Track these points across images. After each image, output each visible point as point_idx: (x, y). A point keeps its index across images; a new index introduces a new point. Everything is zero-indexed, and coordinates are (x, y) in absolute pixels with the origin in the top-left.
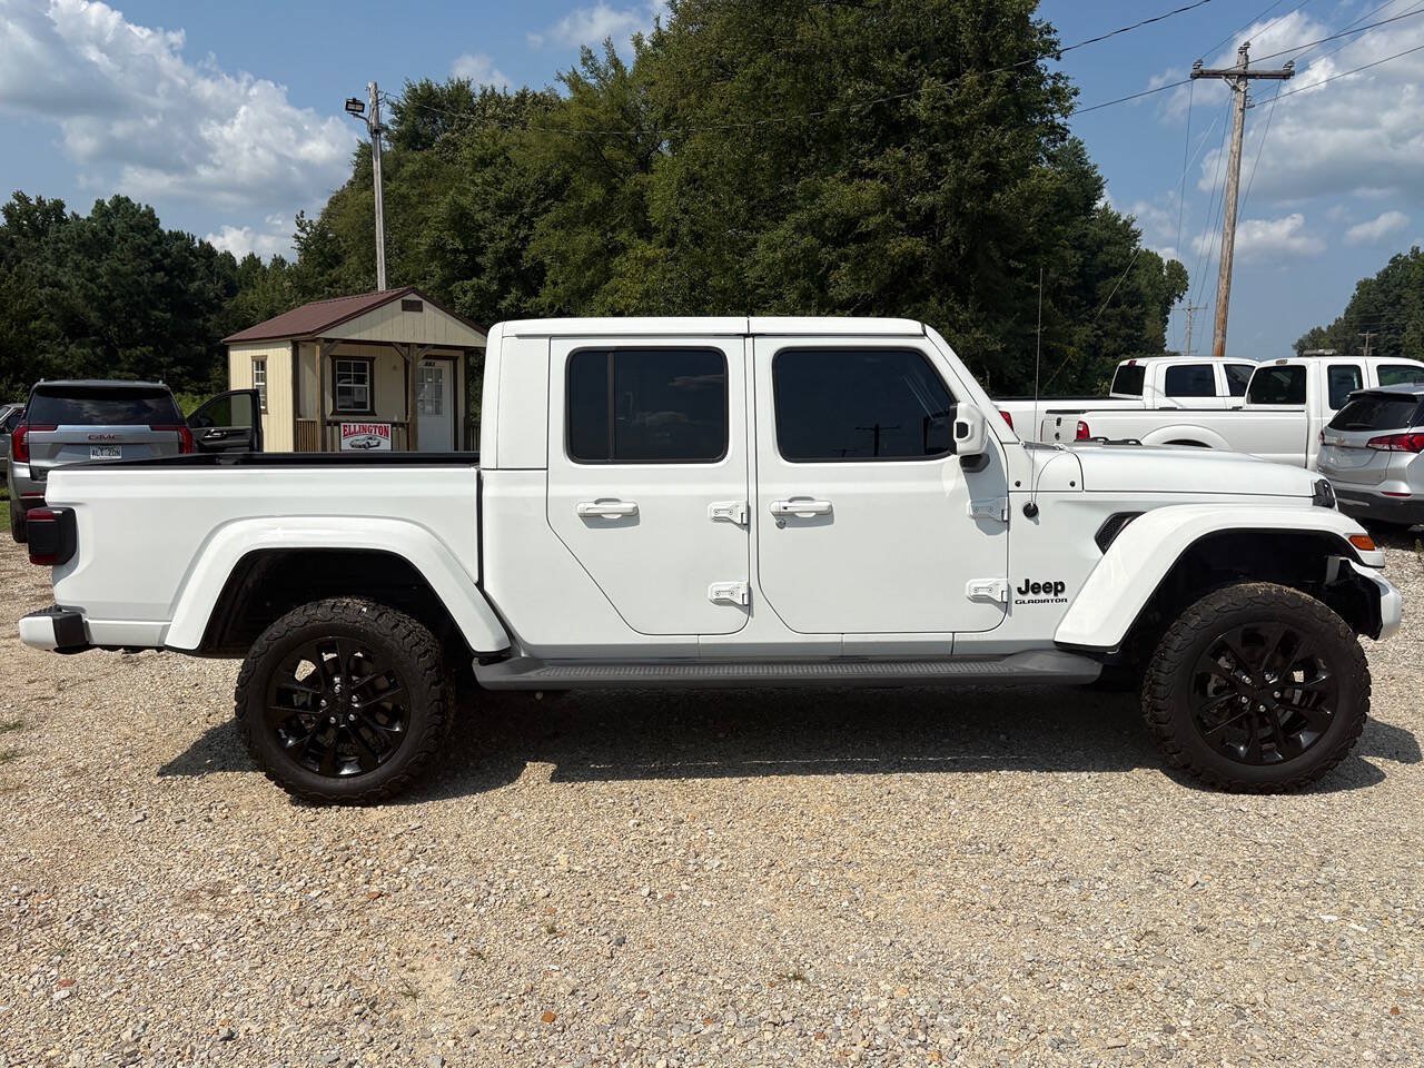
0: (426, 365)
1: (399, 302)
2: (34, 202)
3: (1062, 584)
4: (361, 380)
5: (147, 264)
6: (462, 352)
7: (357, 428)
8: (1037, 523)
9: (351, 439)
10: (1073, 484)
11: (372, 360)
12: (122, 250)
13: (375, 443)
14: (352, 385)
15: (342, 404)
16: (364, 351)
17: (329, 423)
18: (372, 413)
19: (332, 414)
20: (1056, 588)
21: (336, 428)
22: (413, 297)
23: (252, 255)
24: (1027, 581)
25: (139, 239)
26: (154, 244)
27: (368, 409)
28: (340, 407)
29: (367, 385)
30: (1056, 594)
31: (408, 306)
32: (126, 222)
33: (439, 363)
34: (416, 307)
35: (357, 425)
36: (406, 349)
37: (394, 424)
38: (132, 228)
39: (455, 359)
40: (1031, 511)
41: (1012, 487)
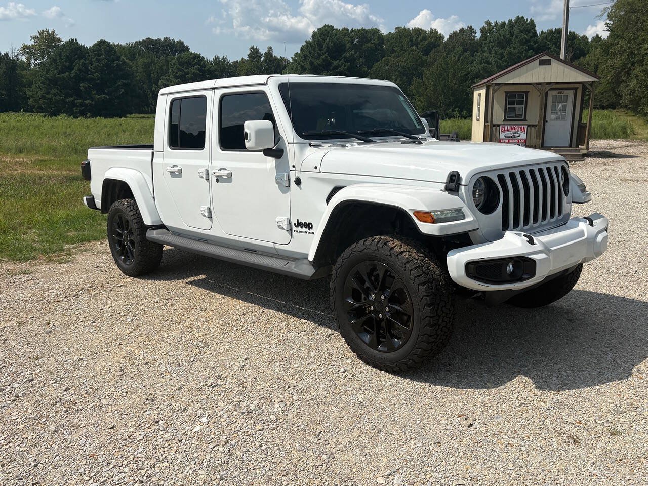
0: (559, 93)
1: (538, 61)
2: (493, 25)
3: (311, 224)
4: (521, 103)
5: (525, 47)
6: (581, 85)
7: (509, 128)
8: (301, 189)
9: (505, 133)
10: (316, 168)
11: (527, 92)
12: (515, 43)
13: (518, 135)
14: (516, 106)
15: (509, 116)
16: (524, 88)
17: (494, 126)
18: (525, 120)
19: (503, 121)
20: (309, 226)
21: (498, 128)
22: (546, 57)
23: (598, 36)
24: (298, 220)
25: (524, 36)
26: (531, 37)
27: (523, 118)
28: (508, 117)
29: (524, 106)
30: (309, 230)
31: (542, 63)
32: (519, 29)
33: (566, 92)
34: (548, 63)
35: (509, 126)
36: (540, 85)
37: (529, 126)
38: (521, 32)
39: (576, 89)
40: (298, 182)
41: (292, 168)
